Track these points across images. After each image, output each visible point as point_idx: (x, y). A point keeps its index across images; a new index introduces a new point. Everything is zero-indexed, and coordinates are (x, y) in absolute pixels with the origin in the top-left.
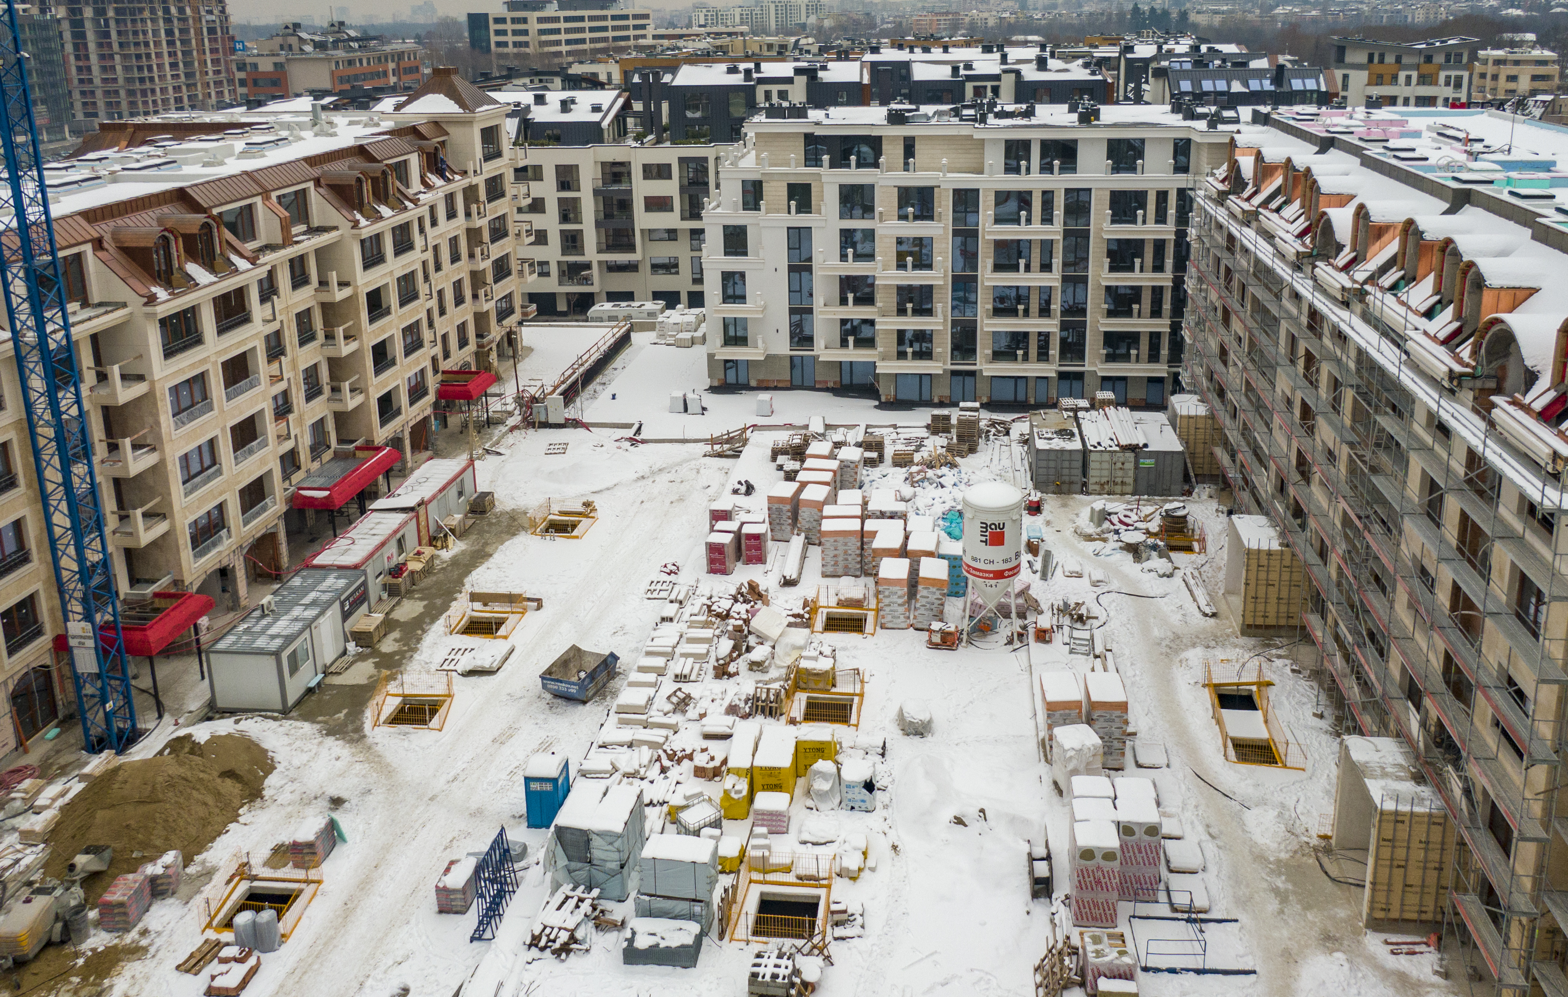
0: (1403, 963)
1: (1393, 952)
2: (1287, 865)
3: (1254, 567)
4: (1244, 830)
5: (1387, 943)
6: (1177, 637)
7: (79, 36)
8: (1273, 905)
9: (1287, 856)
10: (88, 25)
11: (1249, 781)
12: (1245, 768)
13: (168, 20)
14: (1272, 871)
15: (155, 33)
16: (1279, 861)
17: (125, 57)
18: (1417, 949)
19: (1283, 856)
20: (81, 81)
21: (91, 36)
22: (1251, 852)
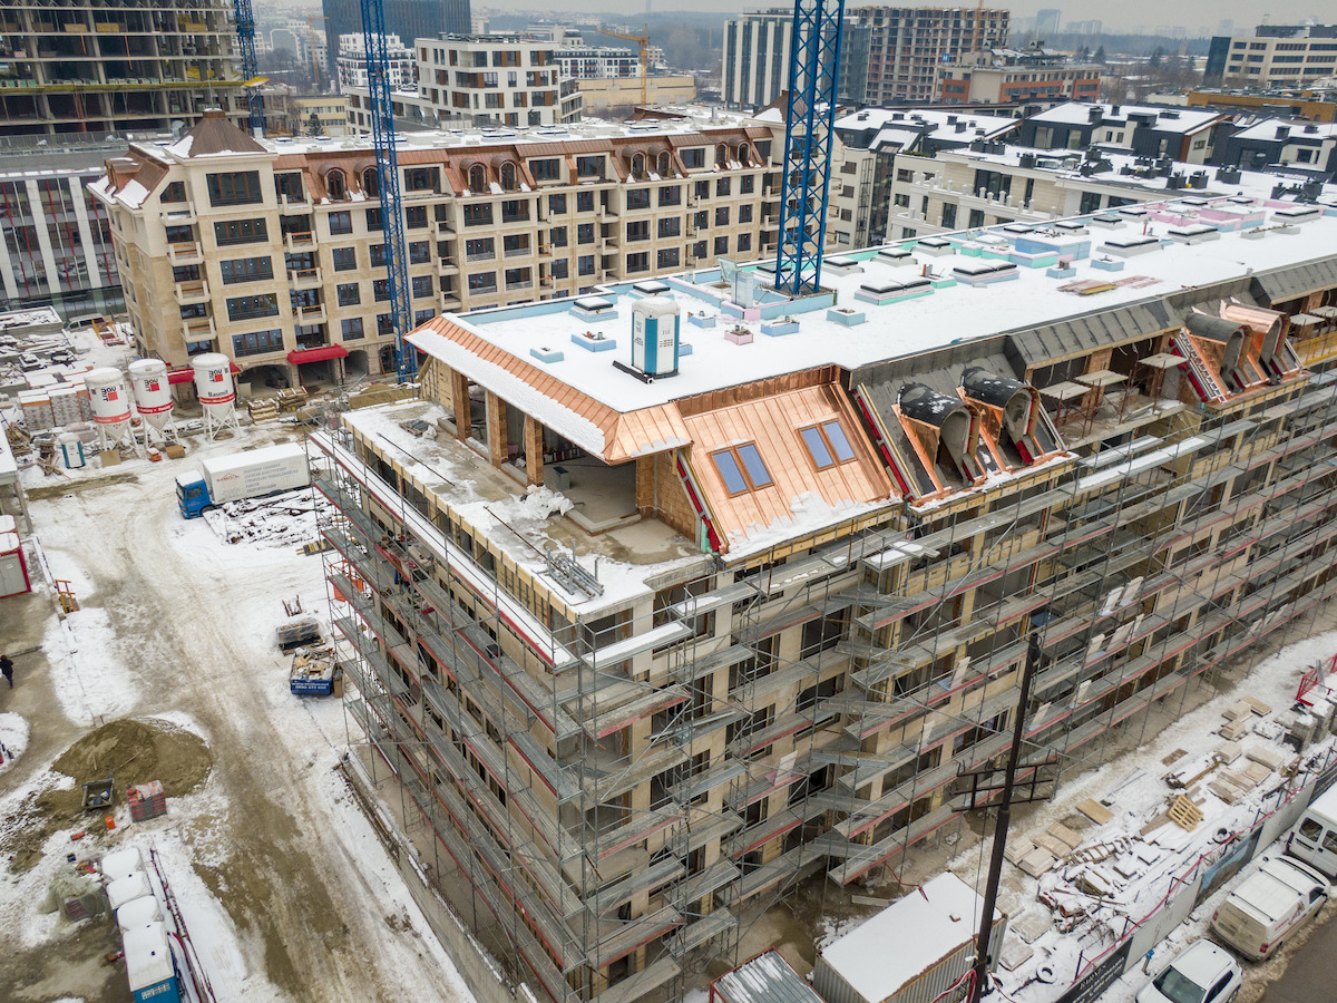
7: (893, 41)
10: (900, 33)
13: (956, 32)
15: (943, 42)
17: (917, 60)
20: (886, 76)
21: (899, 42)
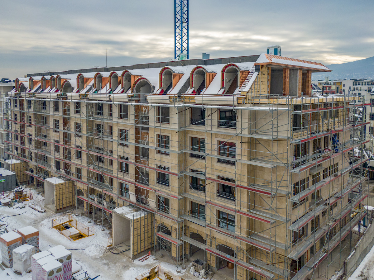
0: (146, 262)
1: (142, 261)
2: (103, 257)
3: (58, 189)
4: (86, 255)
5: (139, 260)
6: (35, 221)
8: (106, 267)
9: (102, 255)
11: (81, 243)
12: (77, 241)
14: (101, 260)
16: (101, 257)
18: (147, 257)
19: (101, 255)
22: (92, 259)
